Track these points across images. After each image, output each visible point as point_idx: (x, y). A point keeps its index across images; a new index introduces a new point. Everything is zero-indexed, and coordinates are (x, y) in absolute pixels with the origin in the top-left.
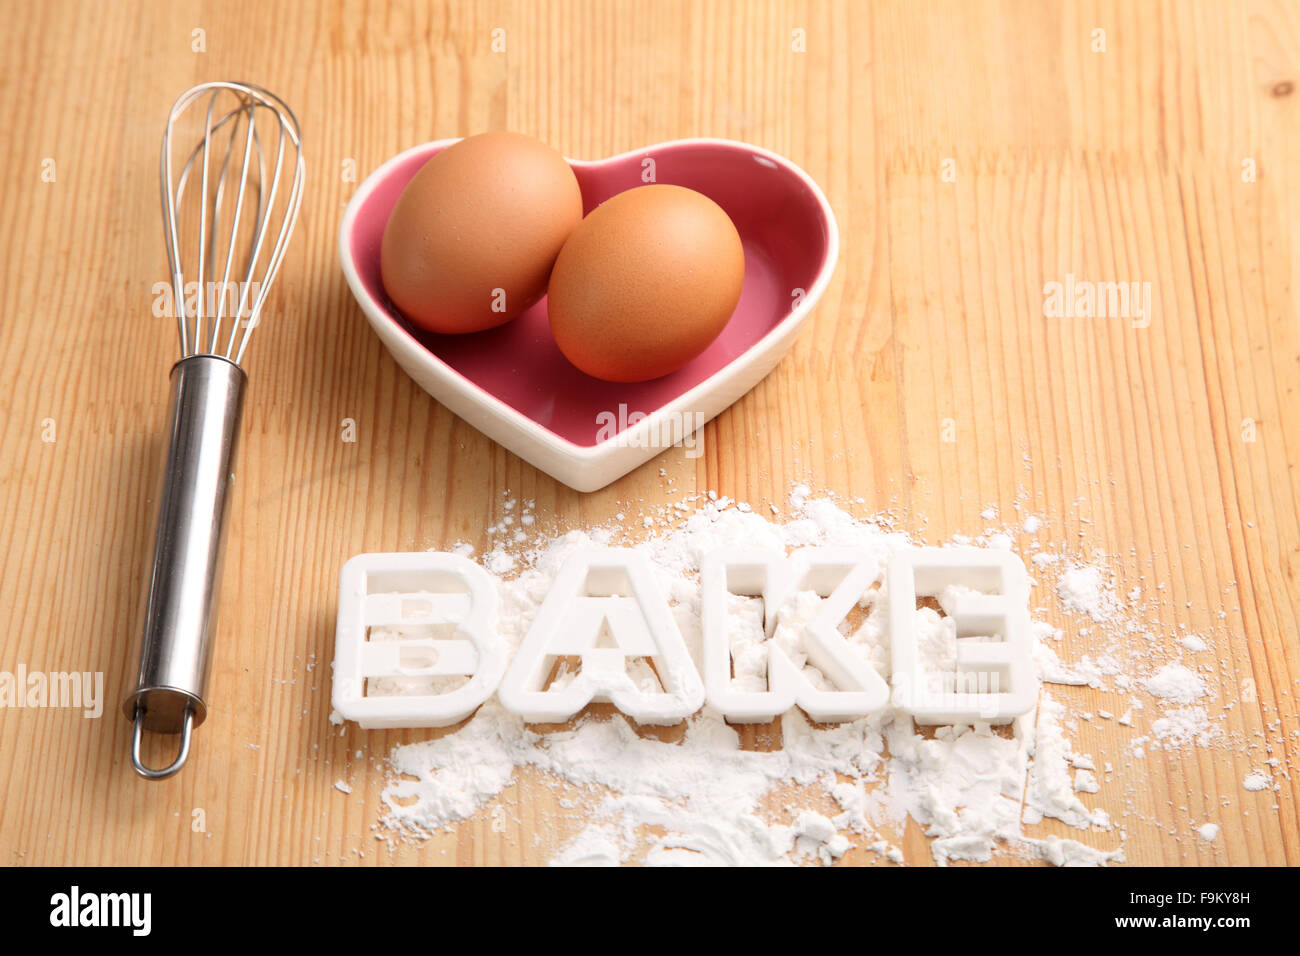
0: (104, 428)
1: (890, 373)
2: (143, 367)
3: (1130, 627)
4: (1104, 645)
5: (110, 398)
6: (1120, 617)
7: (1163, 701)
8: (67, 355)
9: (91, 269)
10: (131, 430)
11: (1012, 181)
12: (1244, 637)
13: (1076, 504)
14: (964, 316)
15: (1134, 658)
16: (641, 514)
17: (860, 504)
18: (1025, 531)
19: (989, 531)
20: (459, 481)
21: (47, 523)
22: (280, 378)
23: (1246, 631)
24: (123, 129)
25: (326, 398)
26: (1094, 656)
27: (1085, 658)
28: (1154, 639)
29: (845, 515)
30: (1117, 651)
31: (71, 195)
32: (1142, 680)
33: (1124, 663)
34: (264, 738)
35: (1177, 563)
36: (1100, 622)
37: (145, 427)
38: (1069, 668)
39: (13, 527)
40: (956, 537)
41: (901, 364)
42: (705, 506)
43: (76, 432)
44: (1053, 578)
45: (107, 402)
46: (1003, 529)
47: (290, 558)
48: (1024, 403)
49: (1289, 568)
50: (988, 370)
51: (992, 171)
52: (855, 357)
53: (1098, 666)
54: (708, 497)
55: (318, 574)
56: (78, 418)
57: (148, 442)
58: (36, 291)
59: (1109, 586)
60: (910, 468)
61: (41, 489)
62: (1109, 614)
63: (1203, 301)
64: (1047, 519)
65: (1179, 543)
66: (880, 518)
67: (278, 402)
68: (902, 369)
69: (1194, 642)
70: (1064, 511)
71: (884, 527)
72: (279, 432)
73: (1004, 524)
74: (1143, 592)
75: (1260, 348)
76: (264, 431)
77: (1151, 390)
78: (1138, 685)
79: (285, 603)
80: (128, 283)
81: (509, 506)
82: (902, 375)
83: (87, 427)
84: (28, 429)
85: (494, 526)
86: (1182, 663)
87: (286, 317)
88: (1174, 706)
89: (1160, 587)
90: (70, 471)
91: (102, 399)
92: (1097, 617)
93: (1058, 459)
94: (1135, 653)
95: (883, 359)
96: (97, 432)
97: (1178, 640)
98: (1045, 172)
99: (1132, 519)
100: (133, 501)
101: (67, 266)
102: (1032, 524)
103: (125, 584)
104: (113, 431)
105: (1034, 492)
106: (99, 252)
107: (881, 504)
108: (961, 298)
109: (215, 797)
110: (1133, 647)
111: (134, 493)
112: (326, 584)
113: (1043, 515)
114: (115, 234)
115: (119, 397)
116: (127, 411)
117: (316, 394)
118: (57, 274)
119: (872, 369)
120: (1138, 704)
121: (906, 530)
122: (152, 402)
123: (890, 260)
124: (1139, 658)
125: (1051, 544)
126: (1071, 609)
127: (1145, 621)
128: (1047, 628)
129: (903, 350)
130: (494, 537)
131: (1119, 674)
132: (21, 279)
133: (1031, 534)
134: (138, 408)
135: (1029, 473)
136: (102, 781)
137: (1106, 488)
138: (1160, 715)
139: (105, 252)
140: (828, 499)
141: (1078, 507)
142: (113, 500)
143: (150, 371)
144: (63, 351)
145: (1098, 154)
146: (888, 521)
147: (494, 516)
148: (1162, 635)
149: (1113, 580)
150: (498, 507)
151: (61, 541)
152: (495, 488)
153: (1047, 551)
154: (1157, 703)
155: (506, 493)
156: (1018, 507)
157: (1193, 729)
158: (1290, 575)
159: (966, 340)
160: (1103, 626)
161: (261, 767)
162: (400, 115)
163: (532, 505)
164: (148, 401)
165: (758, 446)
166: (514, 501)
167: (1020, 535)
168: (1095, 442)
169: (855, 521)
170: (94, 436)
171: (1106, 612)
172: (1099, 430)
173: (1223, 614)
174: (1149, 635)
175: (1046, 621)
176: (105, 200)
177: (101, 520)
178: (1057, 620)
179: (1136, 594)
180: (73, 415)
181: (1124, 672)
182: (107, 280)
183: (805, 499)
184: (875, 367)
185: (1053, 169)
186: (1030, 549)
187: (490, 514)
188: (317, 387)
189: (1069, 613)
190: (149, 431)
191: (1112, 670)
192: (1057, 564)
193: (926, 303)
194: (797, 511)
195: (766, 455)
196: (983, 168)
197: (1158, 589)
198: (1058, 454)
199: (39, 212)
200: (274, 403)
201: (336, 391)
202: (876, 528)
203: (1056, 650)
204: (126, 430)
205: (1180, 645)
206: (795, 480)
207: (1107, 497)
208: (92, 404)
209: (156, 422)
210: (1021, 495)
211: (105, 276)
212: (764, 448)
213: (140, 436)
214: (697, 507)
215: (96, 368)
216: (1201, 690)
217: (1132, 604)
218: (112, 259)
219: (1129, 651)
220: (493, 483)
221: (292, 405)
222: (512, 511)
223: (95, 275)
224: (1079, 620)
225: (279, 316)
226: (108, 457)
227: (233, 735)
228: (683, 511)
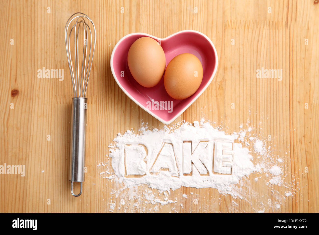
0: (59, 103)
1: (223, 87)
2: (65, 85)
3: (268, 156)
4: (262, 161)
5: (59, 94)
6: (266, 154)
7: (273, 175)
8: (49, 82)
9: (52, 57)
10: (64, 103)
11: (253, 30)
12: (290, 159)
13: (259, 124)
14: (239, 71)
15: (268, 164)
16: (170, 126)
17: (215, 124)
18: (248, 131)
19: (241, 131)
20: (132, 117)
21: (49, 128)
22: (94, 88)
23: (291, 157)
24: (55, 14)
25: (104, 94)
26: (260, 163)
27: (258, 164)
28: (272, 159)
29: (211, 127)
30: (264, 162)
31: (46, 35)
32: (269, 170)
33: (266, 165)
34: (96, 182)
35: (278, 140)
36: (261, 155)
37: (67, 102)
38: (254, 166)
39: (43, 129)
40: (234, 133)
41: (225, 85)
42: (183, 124)
43: (53, 104)
44: (253, 143)
45: (59, 95)
46: (244, 130)
47: (99, 137)
48: (250, 96)
49: (301, 141)
50: (243, 87)
51: (248, 28)
52: (215, 83)
53: (260, 166)
54: (183, 122)
55: (105, 141)
56: (53, 100)
57: (68, 106)
58: (41, 64)
59: (264, 146)
60: (226, 114)
61: (47, 119)
62: (263, 153)
63: (291, 67)
64: (253, 128)
65: (280, 135)
66: (219, 128)
67: (94, 95)
68: (225, 86)
69: (280, 160)
70: (256, 126)
71: (219, 130)
72: (95, 103)
73: (244, 129)
74: (271, 148)
75: (302, 81)
76: (92, 103)
77: (278, 92)
78: (268, 171)
79: (98, 148)
80: (60, 61)
81: (143, 124)
82: (225, 88)
83: (55, 102)
84: (43, 103)
85: (140, 129)
86: (277, 165)
87: (94, 71)
88: (275, 176)
89: (275, 146)
90: (53, 114)
91: (58, 94)
92: (261, 154)
93: (257, 112)
94: (268, 163)
95: (221, 83)
96: (57, 103)
97: (277, 160)
98: (260, 28)
99: (270, 128)
100: (66, 122)
101: (47, 57)
102: (250, 129)
103: (66, 144)
104: (60, 103)
105: (251, 121)
106: (53, 52)
107: (219, 124)
108: (239, 66)
109: (88, 196)
110: (268, 161)
111: (66, 120)
112: (106, 144)
113: (252, 127)
114: (56, 47)
115: (61, 94)
116: (63, 97)
117: (102, 93)
118: (45, 59)
119: (219, 87)
120: (267, 175)
121: (224, 131)
122: (68, 95)
123: (224, 55)
124: (269, 164)
125: (253, 135)
126: (256, 152)
127: (271, 155)
128: (251, 156)
129: (226, 81)
130: (140, 132)
131: (264, 168)
132: (37, 60)
133: (249, 132)
134: (65, 97)
135: (250, 116)
136: (66, 192)
137: (266, 120)
138: (271, 178)
139: (55, 52)
140: (208, 122)
141: (259, 125)
142: (62, 122)
143: (67, 86)
144: (48, 81)
145: (272, 22)
146: (220, 129)
147: (140, 126)
148: (274, 158)
149: (265, 144)
150: (140, 124)
151: (53, 132)
152: (140, 119)
153: (252, 136)
154: (271, 175)
155: (142, 120)
156: (247, 125)
157: (278, 181)
158: (301, 143)
159: (239, 78)
160: (262, 156)
161: (96, 189)
162: (116, 9)
163: (147, 124)
164: (67, 95)
165: (194, 107)
166: (144, 123)
167: (247, 132)
168: (264, 107)
169: (213, 128)
170: (57, 104)
171: (263, 152)
172: (266, 104)
173: (287, 153)
174: (271, 158)
175: (251, 155)
176: (53, 36)
177: (60, 127)
178: (253, 154)
179: (269, 148)
180: (52, 99)
181: (265, 167)
182: (56, 60)
183: (203, 122)
184: (219, 86)
185: (262, 27)
186: (249, 136)
187: (139, 126)
188: (102, 91)
189: (256, 153)
190: (68, 103)
191: (263, 167)
192: (254, 140)
193: (231, 67)
194: (202, 125)
195: (196, 110)
196: (246, 27)
197: (274, 147)
198: (257, 110)
199: (39, 40)
200: (93, 95)
201: (106, 92)
202: (218, 130)
203: (252, 162)
204: (63, 103)
205: (277, 161)
206: (201, 117)
207: (266, 122)
208: (56, 96)
209: (69, 101)
210: (248, 122)
211: (55, 59)
212: (195, 108)
213: (66, 105)
214: (181, 125)
215: (56, 86)
216: (280, 172)
217: (268, 150)
218: (56, 55)
219: (267, 162)
220: (139, 118)
221: (97, 96)
222: (143, 125)
223: (53, 59)
224: (257, 154)
225: (93, 71)
226: (60, 110)
227: (90, 181)
228: (178, 125)
